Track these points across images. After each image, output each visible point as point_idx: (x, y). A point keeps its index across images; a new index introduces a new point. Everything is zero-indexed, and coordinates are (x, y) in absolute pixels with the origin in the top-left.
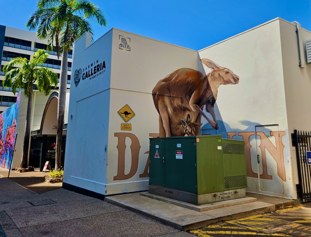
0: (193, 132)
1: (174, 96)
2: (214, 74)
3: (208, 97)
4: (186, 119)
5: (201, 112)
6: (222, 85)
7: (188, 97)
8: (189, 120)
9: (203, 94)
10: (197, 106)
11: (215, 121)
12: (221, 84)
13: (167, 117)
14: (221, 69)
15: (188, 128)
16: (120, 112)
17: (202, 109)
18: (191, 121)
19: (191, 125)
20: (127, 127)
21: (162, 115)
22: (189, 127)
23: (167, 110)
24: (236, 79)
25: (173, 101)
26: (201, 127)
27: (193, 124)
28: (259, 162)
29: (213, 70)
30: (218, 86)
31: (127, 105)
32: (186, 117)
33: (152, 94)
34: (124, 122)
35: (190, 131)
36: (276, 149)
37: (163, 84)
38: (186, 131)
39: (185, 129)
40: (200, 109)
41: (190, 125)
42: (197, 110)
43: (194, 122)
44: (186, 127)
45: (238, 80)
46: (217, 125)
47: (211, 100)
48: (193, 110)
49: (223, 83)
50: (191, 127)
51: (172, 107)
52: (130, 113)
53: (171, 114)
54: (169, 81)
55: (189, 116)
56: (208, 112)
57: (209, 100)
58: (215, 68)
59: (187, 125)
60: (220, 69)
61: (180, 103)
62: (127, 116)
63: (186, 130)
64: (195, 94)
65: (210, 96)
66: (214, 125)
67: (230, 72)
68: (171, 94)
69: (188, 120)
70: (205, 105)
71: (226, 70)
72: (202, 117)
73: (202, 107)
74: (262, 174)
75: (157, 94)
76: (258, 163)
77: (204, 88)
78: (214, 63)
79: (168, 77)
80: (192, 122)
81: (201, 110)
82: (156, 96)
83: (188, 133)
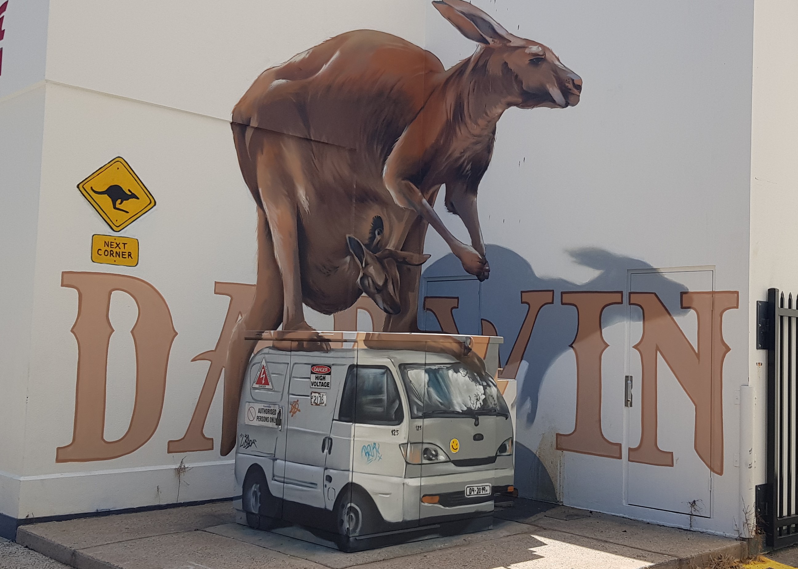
0: (390, 287)
1: (324, 139)
2: (485, 65)
3: (457, 154)
4: (367, 235)
5: (428, 211)
6: (513, 109)
7: (378, 149)
8: (378, 237)
9: (437, 140)
10: (414, 187)
11: (476, 249)
12: (509, 105)
13: (290, 223)
14: (515, 43)
15: (371, 270)
16: (87, 187)
17: (431, 201)
18: (386, 245)
19: (385, 261)
20: (117, 250)
21: (272, 213)
22: (378, 266)
23: (292, 195)
24: (570, 86)
25: (316, 161)
26: (424, 267)
27: (391, 254)
28: (628, 403)
29: (483, 45)
30: (500, 111)
31: (118, 160)
32: (367, 227)
33: (232, 124)
34: (105, 229)
35: (380, 283)
36: (698, 355)
37: (278, 87)
38: (366, 282)
39: (361, 275)
40: (425, 201)
41: (380, 260)
42: (410, 203)
43: (397, 248)
44: (367, 264)
45: (576, 91)
46: (484, 262)
47: (469, 167)
48: (396, 201)
49: (520, 100)
50: (384, 267)
51: (313, 185)
52: (134, 196)
53: (307, 209)
54: (307, 77)
55: (378, 224)
56: (455, 213)
57: (462, 165)
58: (489, 40)
59: (369, 260)
60: (512, 44)
61: (346, 172)
62: (118, 206)
63: (365, 276)
64: (406, 138)
65: (465, 151)
66: (475, 265)
67: (548, 55)
68: (312, 131)
69: (376, 241)
70: (443, 187)
71: (534, 49)
72: (431, 231)
73: (431, 192)
74: (635, 445)
75: (254, 123)
76: (626, 405)
77: (444, 119)
78: (487, 18)
79: (303, 61)
80: (390, 247)
81: (428, 205)
82: (249, 133)
83: (372, 290)
